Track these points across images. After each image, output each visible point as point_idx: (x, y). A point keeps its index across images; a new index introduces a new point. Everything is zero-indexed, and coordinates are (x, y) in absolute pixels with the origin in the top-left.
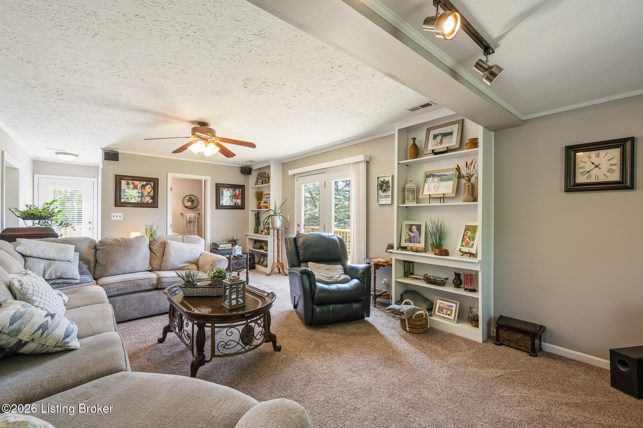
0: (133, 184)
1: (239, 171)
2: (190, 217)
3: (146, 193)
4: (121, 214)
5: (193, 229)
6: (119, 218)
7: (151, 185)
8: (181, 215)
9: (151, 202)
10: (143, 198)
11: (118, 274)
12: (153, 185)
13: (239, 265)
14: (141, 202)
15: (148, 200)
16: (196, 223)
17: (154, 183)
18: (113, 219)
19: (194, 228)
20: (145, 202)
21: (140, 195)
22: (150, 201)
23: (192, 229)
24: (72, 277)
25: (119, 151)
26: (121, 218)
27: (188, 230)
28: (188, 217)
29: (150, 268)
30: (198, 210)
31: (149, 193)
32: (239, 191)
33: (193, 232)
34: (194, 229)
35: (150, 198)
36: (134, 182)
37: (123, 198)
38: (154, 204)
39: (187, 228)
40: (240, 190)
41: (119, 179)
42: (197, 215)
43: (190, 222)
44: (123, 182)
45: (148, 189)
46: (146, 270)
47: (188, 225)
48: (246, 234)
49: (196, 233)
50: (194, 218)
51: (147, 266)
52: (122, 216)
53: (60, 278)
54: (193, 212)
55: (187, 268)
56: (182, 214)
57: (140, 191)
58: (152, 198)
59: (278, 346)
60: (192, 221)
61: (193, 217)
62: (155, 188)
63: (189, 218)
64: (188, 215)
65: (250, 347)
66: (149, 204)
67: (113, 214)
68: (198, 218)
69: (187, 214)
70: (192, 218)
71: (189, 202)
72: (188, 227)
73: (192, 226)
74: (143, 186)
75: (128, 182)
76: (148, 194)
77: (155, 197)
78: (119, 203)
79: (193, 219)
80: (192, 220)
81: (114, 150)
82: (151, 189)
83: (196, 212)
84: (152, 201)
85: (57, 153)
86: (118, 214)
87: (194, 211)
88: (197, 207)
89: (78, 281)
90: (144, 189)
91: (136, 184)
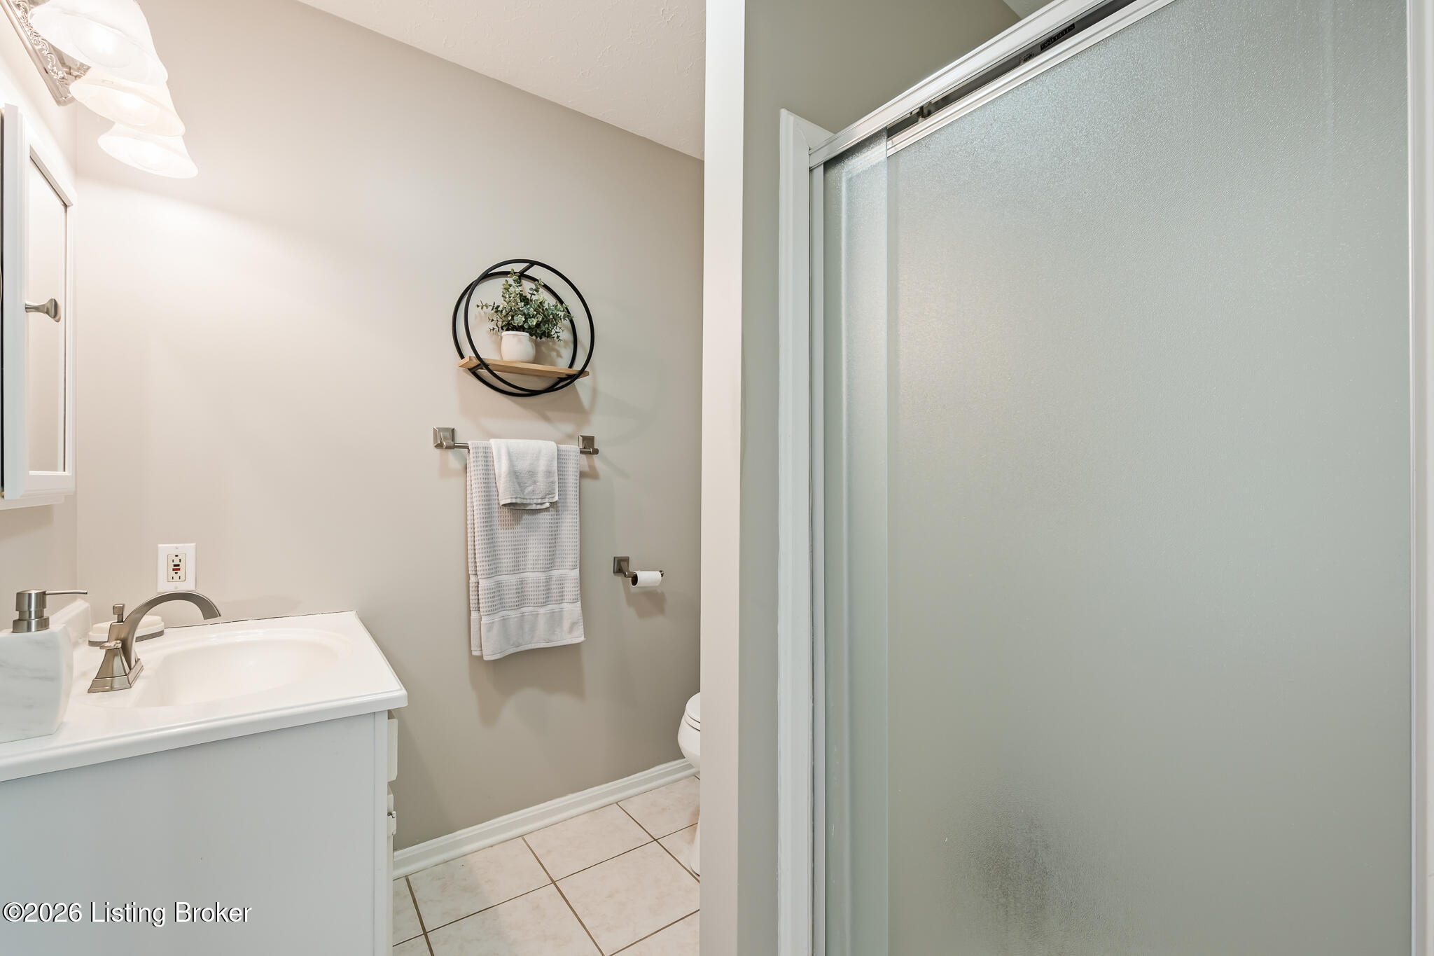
2: (523, 466)
5: (541, 576)
8: (439, 446)
16: (569, 524)
19: (551, 561)
23: (533, 577)
27: (499, 585)
28: (501, 467)
30: (579, 412)
33: (545, 604)
34: (556, 573)
39: (494, 571)
42: (574, 448)
43: (517, 510)
47: (505, 536)
49: (567, 607)
50: (549, 473)
54: (542, 426)
56: (448, 441)
60: (533, 502)
61: (542, 467)
63: (516, 476)
64: (498, 447)
68: (582, 475)
69: (493, 443)
70: (532, 474)
71: (510, 327)
72: (506, 560)
73: (535, 548)
79: (541, 485)
80: (535, 494)
83: (568, 428)
87: (546, 419)
88: (572, 378)
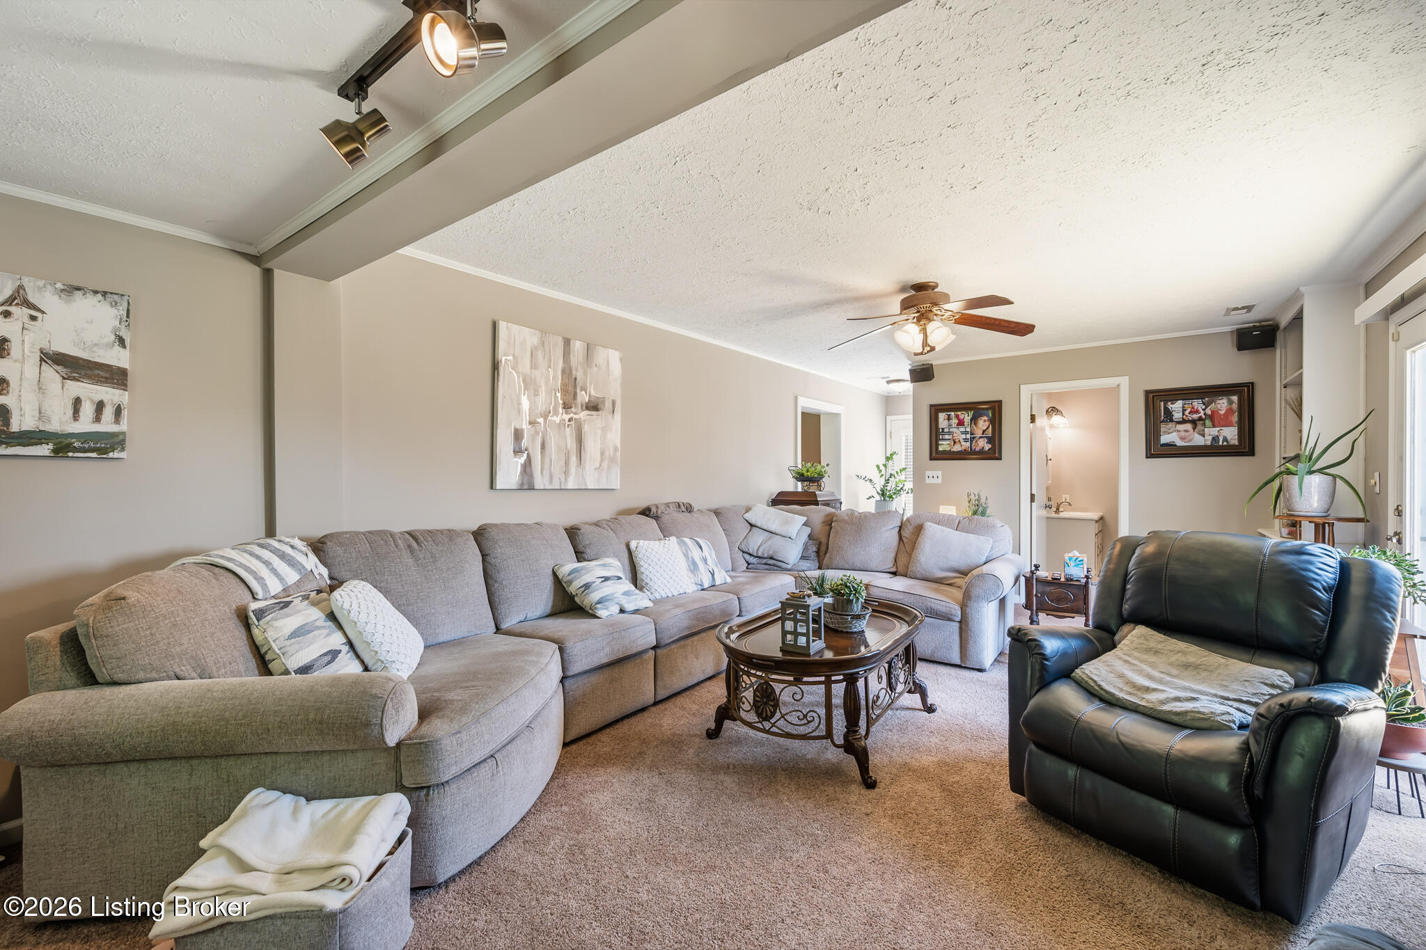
0: (957, 417)
1: (1230, 345)
3: (979, 433)
4: (940, 473)
6: (935, 481)
7: (988, 416)
9: (989, 450)
10: (974, 442)
11: (845, 568)
12: (991, 415)
13: (1058, 600)
14: (971, 450)
15: (983, 444)
17: (994, 410)
18: (928, 481)
20: (977, 449)
21: (968, 436)
22: (987, 447)
24: (783, 560)
25: (934, 363)
26: (939, 481)
29: (894, 570)
31: (984, 431)
32: (1231, 402)
35: (986, 440)
36: (959, 413)
37: (942, 444)
38: (994, 453)
40: (1235, 398)
41: (936, 410)
44: (942, 416)
45: (983, 423)
46: (886, 571)
48: (1260, 530)
51: (889, 565)
52: (940, 477)
53: (771, 558)
55: (952, 581)
57: (968, 429)
58: (990, 440)
59: (871, 777)
62: (996, 421)
65: (757, 722)
66: (985, 453)
67: (928, 473)
74: (974, 420)
75: (949, 416)
76: (983, 434)
77: (995, 439)
78: (936, 455)
81: (928, 362)
82: (987, 423)
84: (990, 446)
85: (888, 382)
86: (935, 473)
89: (789, 567)
90: (974, 424)
91: (961, 417)
